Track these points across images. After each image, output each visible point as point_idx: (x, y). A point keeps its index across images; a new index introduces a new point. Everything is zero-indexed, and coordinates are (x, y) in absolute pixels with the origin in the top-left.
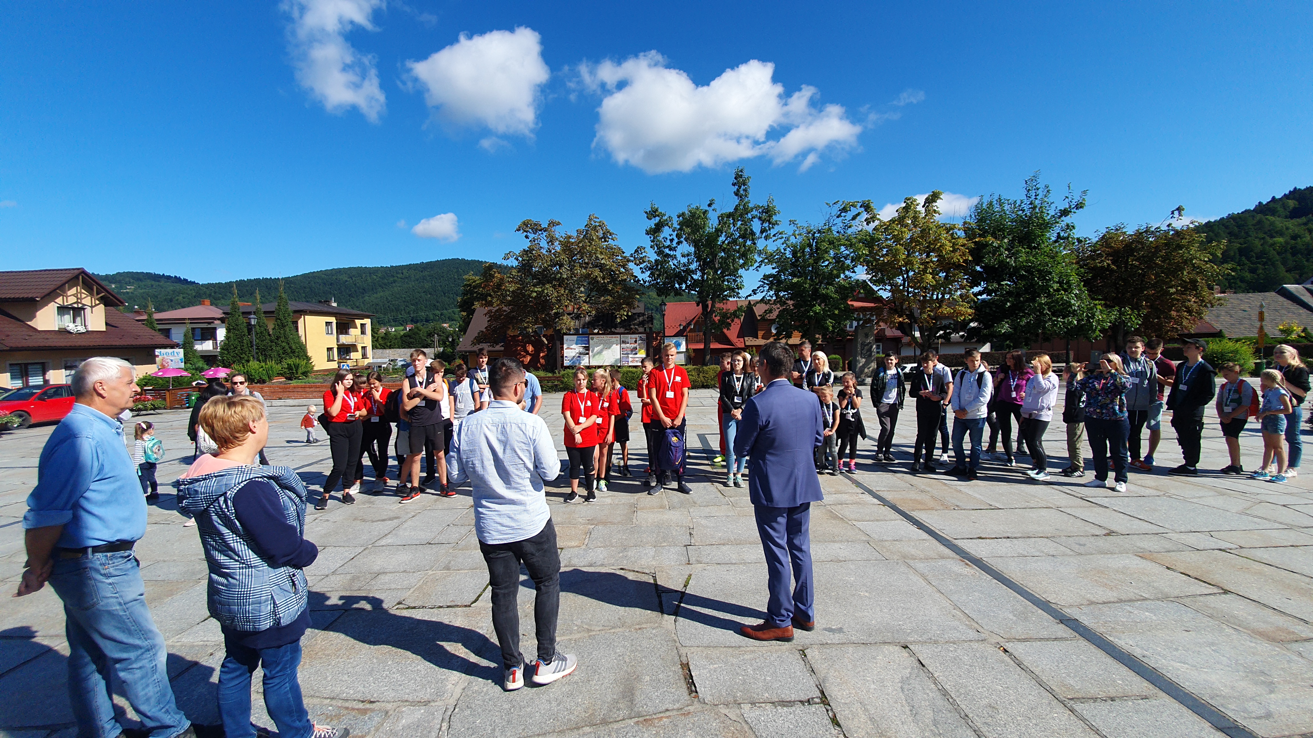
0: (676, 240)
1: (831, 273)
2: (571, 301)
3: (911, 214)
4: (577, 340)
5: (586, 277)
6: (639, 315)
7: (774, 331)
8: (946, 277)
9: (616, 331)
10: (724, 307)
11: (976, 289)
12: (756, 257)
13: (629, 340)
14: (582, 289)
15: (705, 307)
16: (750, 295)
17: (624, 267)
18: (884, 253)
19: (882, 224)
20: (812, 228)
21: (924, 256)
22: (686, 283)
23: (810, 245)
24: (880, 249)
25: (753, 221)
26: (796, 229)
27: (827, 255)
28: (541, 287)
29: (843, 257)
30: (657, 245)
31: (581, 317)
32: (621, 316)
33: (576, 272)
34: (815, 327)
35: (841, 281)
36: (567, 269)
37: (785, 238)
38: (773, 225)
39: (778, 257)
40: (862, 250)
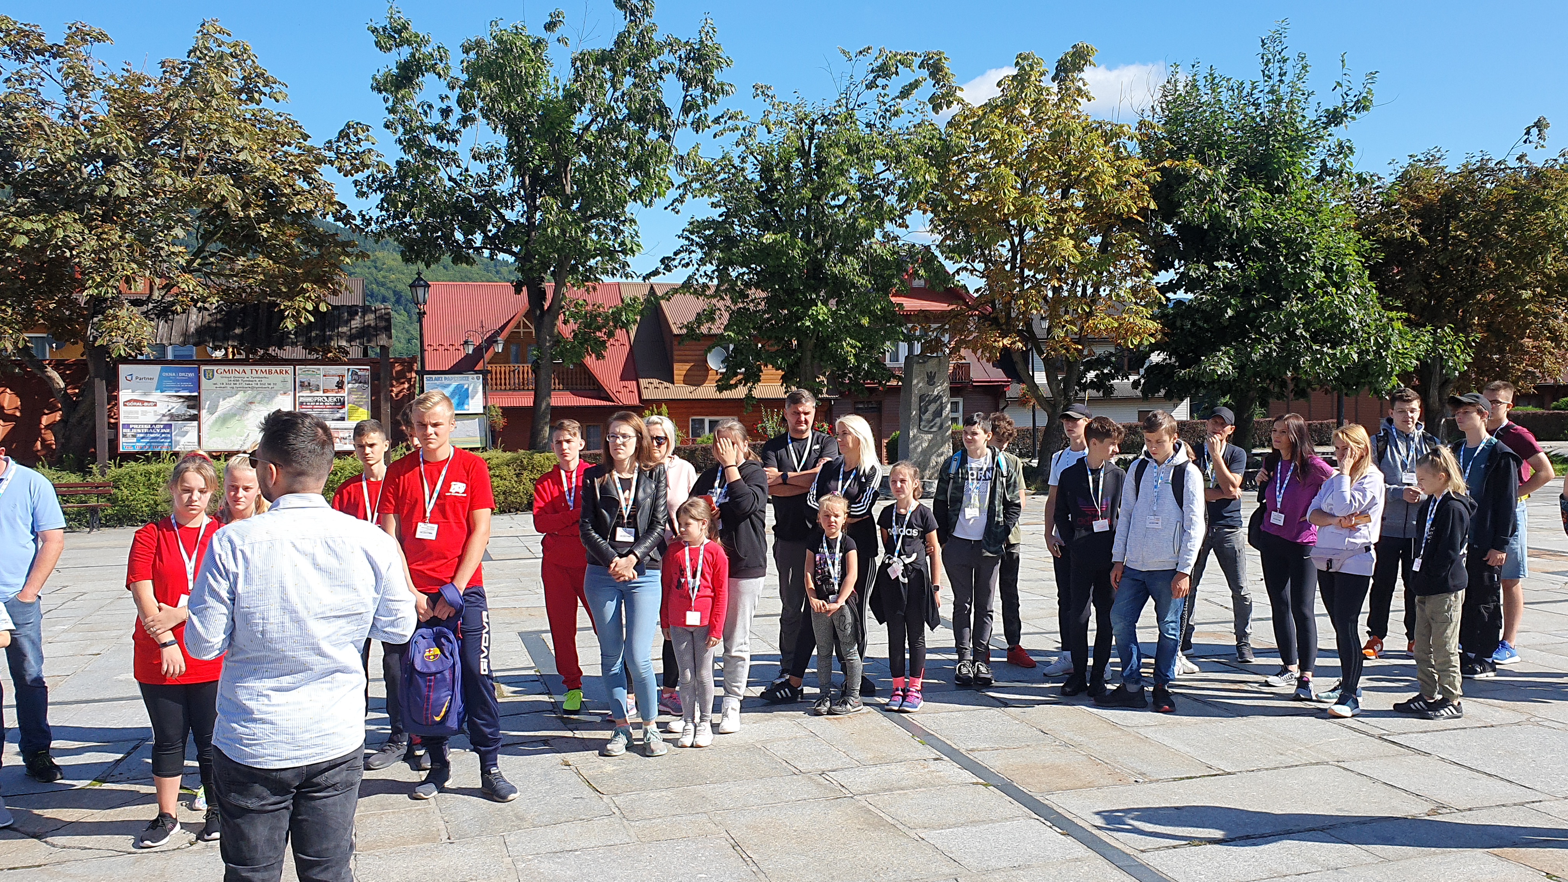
0: (457, 113)
1: (852, 226)
2: (141, 265)
3: (1030, 92)
4: (162, 378)
5: (192, 200)
6: (351, 310)
7: (716, 366)
8: (1104, 247)
9: (282, 354)
10: (588, 298)
11: (1165, 277)
12: (672, 172)
13: (321, 381)
14: (179, 232)
16: (655, 272)
17: (306, 175)
18: (972, 182)
19: (966, 115)
20: (808, 109)
21: (1057, 194)
22: (484, 232)
23: (803, 153)
24: (962, 172)
25: (661, 78)
26: (770, 108)
27: (842, 179)
28: (45, 221)
29: (880, 186)
30: (404, 123)
31: (174, 312)
32: (298, 312)
33: (159, 182)
34: (813, 357)
35: (874, 246)
36: (130, 172)
37: (744, 129)
38: (714, 91)
39: (726, 176)
40: (922, 172)
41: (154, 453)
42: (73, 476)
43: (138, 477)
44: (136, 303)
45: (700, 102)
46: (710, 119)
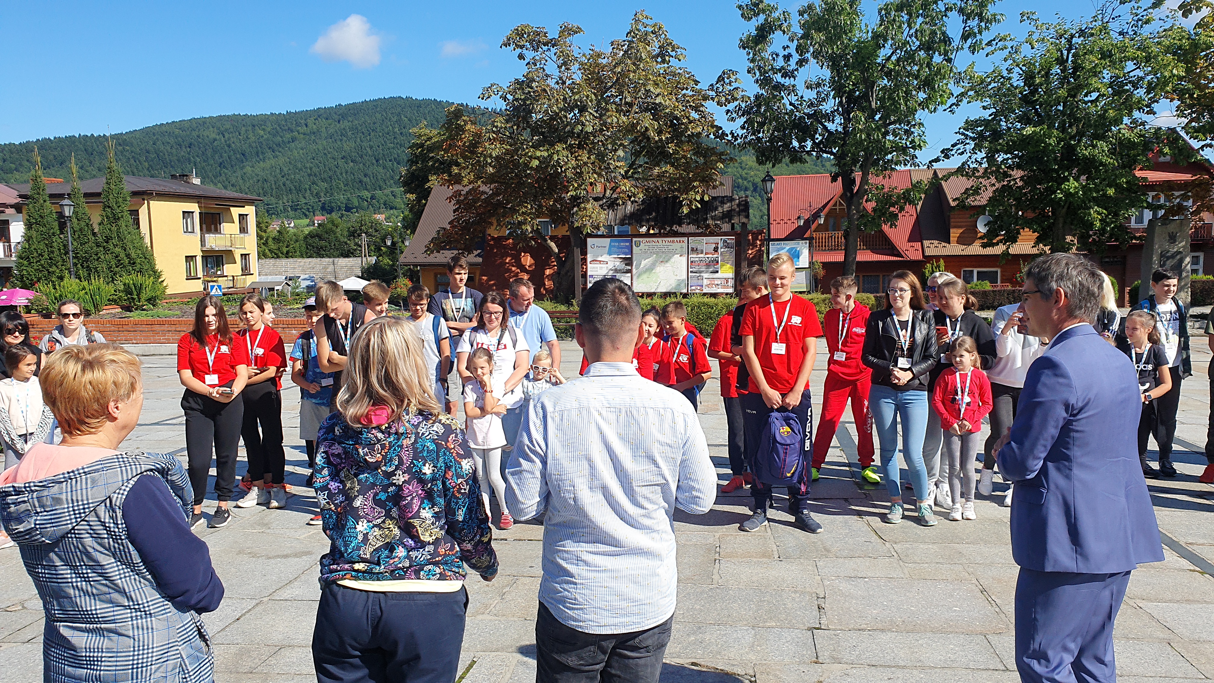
0: (796, 57)
1: (1102, 117)
2: (600, 175)
4: (611, 246)
5: (628, 131)
6: (723, 200)
7: (982, 229)
9: (680, 230)
10: (887, 182)
12: (951, 86)
13: (704, 247)
15: (849, 183)
16: (937, 160)
17: (697, 109)
20: (1066, 27)
22: (813, 139)
23: (1061, 61)
24: (1210, 65)
25: (946, 16)
26: (1034, 29)
27: (1096, 79)
28: (547, 150)
29: (1130, 82)
30: (759, 68)
31: (618, 204)
32: (691, 202)
34: (1065, 222)
35: (1123, 131)
36: (593, 116)
37: (1012, 47)
38: (988, 21)
39: (996, 85)
40: (1170, 68)
42: (560, 306)
44: (596, 199)
45: (976, 31)
46: (984, 43)
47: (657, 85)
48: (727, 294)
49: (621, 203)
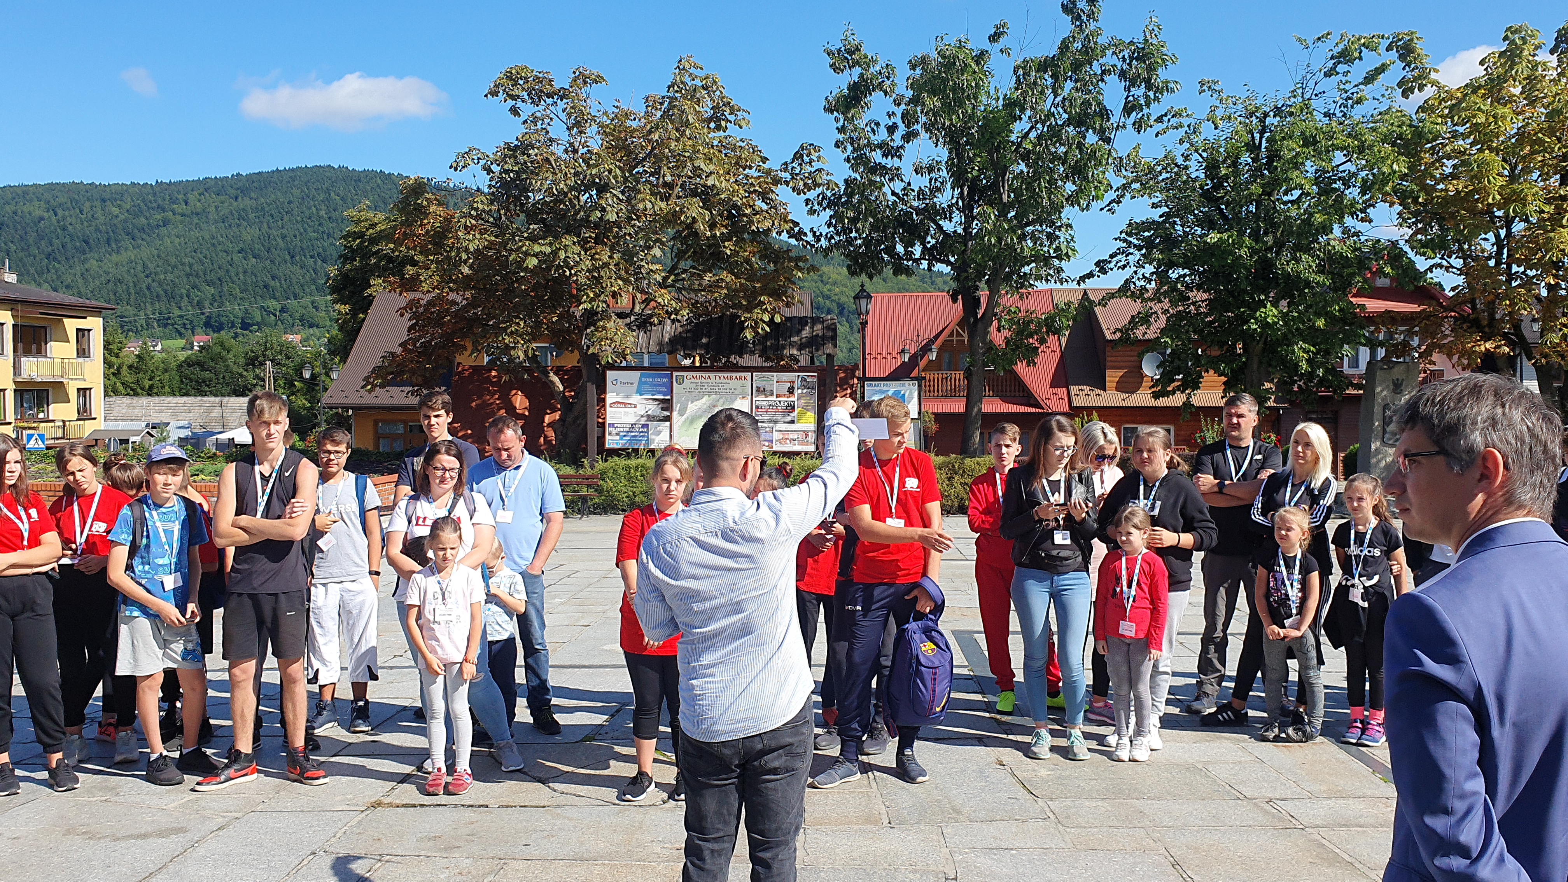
0: (902, 129)
1: (1307, 223)
2: (626, 281)
3: (1522, 69)
4: (640, 382)
5: (668, 222)
6: (802, 322)
7: (1151, 372)
9: (741, 362)
10: (1022, 305)
12: (1110, 175)
13: (775, 387)
14: (657, 252)
15: (971, 304)
16: (1090, 275)
17: (764, 196)
18: (1448, 171)
19: (1442, 97)
20: (1258, 102)
21: (1554, 181)
22: (923, 244)
23: (1253, 148)
24: (1437, 160)
25: (1103, 80)
26: (1217, 103)
27: (1297, 172)
28: (551, 244)
29: (1340, 178)
30: (852, 141)
31: (652, 324)
32: (756, 323)
33: (641, 206)
34: (1260, 362)
35: (1332, 243)
36: (618, 198)
37: (1189, 126)
38: (1158, 90)
39: (1168, 175)
40: (1389, 162)
41: (633, 450)
42: (569, 468)
43: (620, 471)
44: (621, 316)
45: (1142, 102)
46: (1152, 118)
47: (710, 159)
48: (806, 453)
49: (656, 321)
